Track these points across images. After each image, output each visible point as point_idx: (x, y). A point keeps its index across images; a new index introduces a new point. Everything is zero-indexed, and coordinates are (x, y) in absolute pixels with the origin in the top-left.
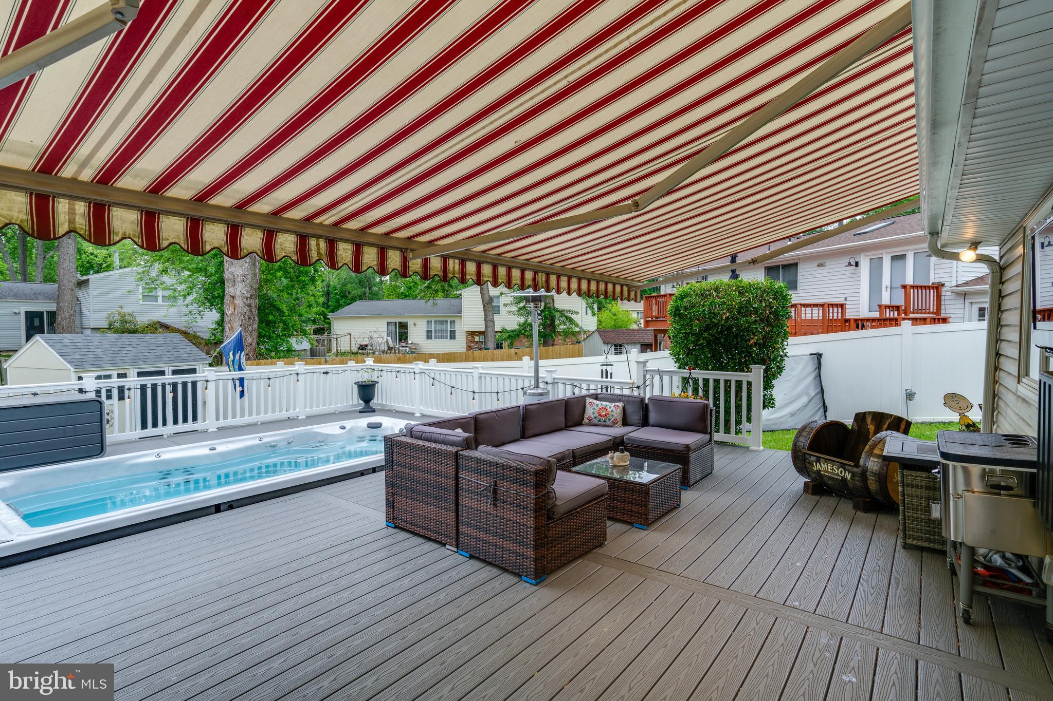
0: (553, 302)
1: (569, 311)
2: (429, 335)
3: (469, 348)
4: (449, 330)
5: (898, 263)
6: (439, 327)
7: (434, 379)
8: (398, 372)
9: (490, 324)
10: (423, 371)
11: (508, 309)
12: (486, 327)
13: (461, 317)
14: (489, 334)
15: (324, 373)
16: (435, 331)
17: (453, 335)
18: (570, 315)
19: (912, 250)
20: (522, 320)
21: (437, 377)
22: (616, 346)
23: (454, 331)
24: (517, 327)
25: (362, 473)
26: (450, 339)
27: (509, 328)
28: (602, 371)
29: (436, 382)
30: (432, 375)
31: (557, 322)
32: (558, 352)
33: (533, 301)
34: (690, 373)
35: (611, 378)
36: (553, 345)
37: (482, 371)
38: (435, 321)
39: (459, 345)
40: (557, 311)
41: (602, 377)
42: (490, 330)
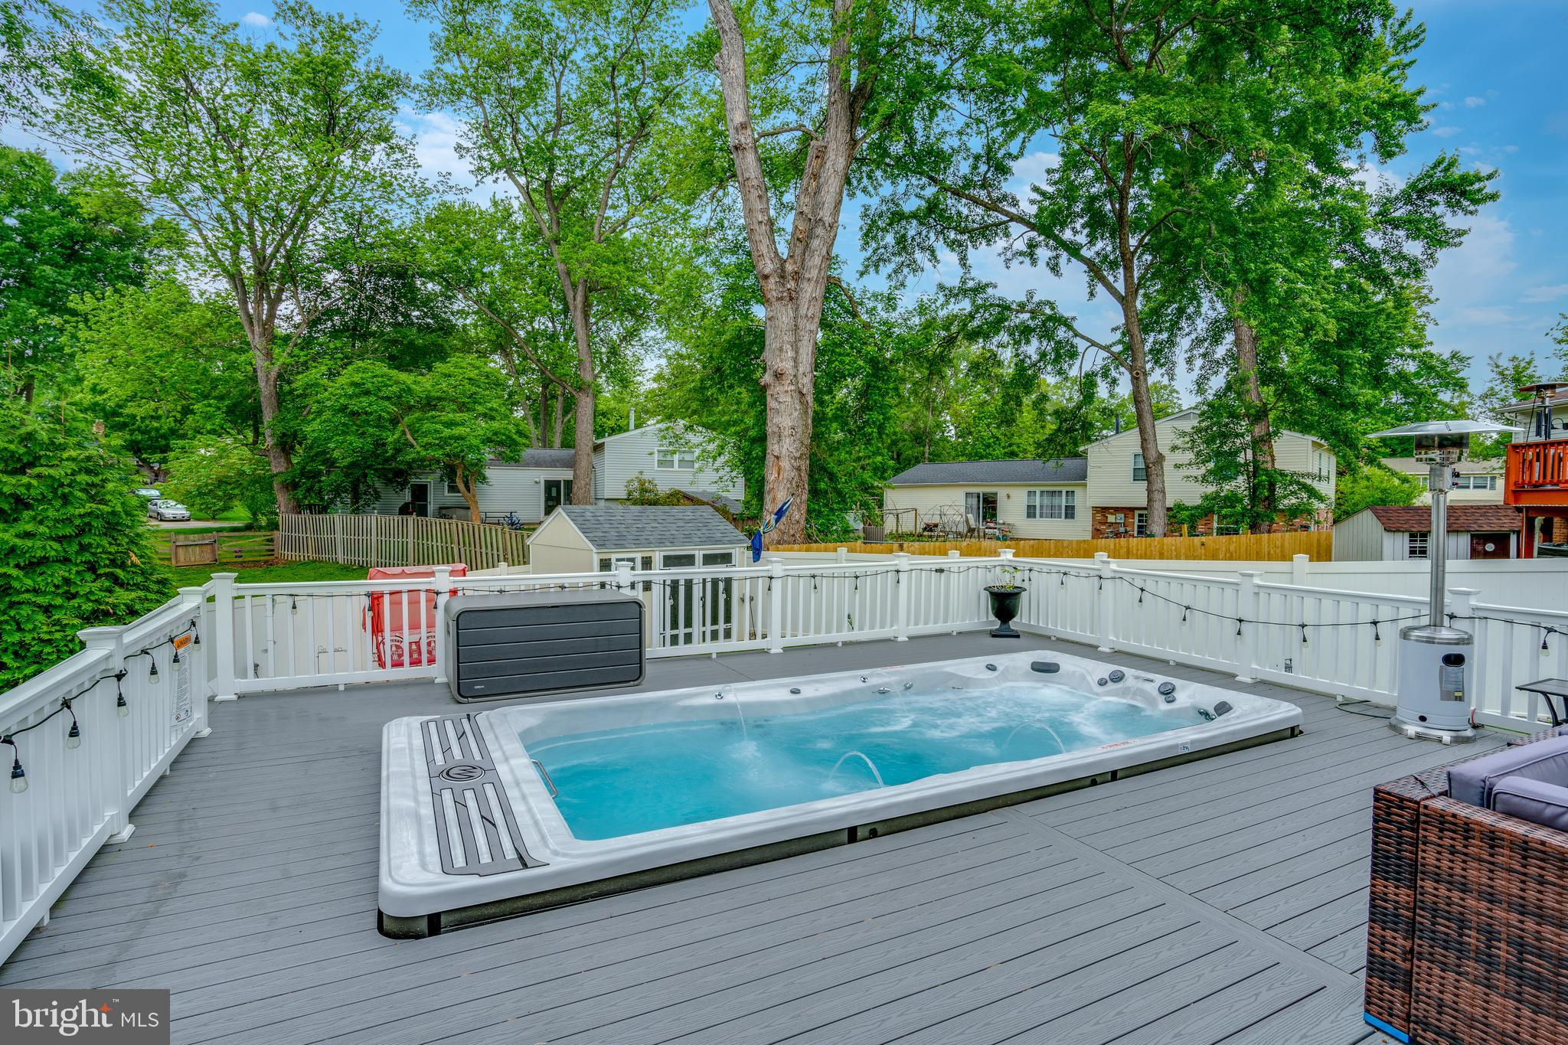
0: (1273, 460)
1: (1308, 475)
2: (1031, 512)
3: (1097, 533)
4: (1064, 504)
6: (1046, 501)
7: (1142, 590)
8: (1065, 574)
9: (1157, 496)
10: (1118, 575)
11: (1185, 472)
12: (1150, 500)
13: (1085, 485)
14: (1156, 512)
15: (936, 571)
16: (1041, 507)
17: (1070, 513)
18: (1309, 482)
20: (1211, 489)
21: (1149, 586)
22: (1412, 536)
23: (1073, 507)
24: (1199, 502)
25: (1094, 782)
26: (1066, 517)
27: (1189, 503)
29: (1146, 596)
30: (1139, 583)
31: (1279, 491)
32: (1278, 543)
36: (1269, 532)
38: (1042, 492)
39: (1081, 528)
40: (1282, 474)
42: (1157, 505)
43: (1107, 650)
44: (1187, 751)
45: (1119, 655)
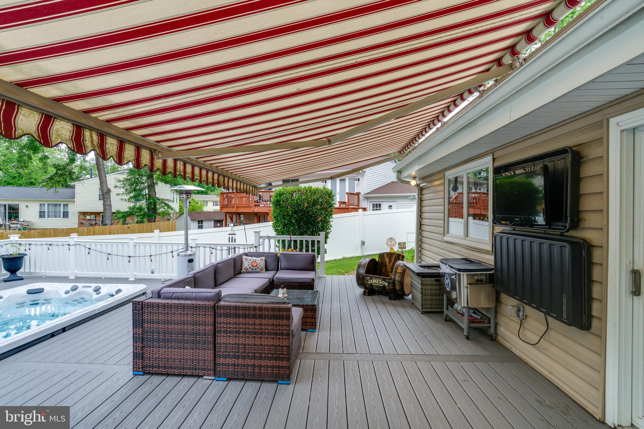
0: (155, 194)
1: (167, 200)
2: (42, 215)
4: (62, 210)
5: (342, 182)
6: (52, 209)
7: (89, 249)
8: (50, 245)
9: (107, 207)
10: (77, 243)
11: (121, 197)
12: (104, 209)
13: (74, 202)
14: (107, 214)
16: (48, 212)
17: (66, 215)
18: (167, 202)
19: (348, 177)
20: (132, 205)
21: (93, 247)
22: (199, 222)
23: (68, 212)
24: (128, 210)
25: (53, 335)
26: (63, 217)
27: (122, 210)
28: (229, 238)
29: (91, 251)
30: (89, 246)
31: (158, 206)
32: (158, 226)
33: (185, 194)
34: (291, 238)
35: (235, 242)
36: (155, 222)
37: (136, 241)
38: (49, 205)
39: (73, 221)
40: (159, 199)
41: (229, 242)
42: (108, 211)
43: (73, 278)
44: (100, 311)
45: (78, 279)
